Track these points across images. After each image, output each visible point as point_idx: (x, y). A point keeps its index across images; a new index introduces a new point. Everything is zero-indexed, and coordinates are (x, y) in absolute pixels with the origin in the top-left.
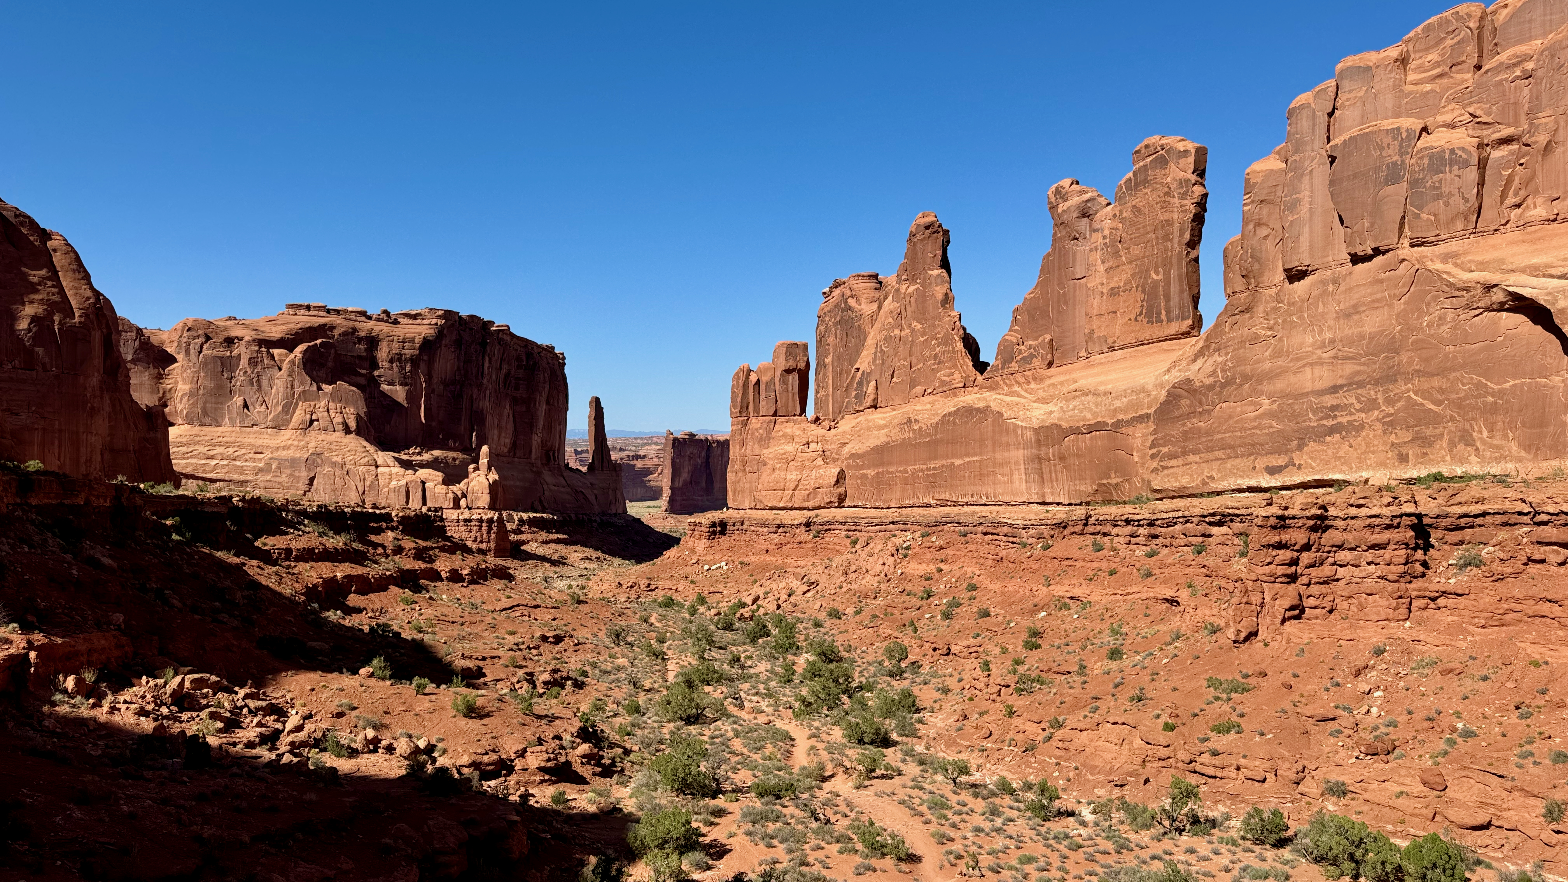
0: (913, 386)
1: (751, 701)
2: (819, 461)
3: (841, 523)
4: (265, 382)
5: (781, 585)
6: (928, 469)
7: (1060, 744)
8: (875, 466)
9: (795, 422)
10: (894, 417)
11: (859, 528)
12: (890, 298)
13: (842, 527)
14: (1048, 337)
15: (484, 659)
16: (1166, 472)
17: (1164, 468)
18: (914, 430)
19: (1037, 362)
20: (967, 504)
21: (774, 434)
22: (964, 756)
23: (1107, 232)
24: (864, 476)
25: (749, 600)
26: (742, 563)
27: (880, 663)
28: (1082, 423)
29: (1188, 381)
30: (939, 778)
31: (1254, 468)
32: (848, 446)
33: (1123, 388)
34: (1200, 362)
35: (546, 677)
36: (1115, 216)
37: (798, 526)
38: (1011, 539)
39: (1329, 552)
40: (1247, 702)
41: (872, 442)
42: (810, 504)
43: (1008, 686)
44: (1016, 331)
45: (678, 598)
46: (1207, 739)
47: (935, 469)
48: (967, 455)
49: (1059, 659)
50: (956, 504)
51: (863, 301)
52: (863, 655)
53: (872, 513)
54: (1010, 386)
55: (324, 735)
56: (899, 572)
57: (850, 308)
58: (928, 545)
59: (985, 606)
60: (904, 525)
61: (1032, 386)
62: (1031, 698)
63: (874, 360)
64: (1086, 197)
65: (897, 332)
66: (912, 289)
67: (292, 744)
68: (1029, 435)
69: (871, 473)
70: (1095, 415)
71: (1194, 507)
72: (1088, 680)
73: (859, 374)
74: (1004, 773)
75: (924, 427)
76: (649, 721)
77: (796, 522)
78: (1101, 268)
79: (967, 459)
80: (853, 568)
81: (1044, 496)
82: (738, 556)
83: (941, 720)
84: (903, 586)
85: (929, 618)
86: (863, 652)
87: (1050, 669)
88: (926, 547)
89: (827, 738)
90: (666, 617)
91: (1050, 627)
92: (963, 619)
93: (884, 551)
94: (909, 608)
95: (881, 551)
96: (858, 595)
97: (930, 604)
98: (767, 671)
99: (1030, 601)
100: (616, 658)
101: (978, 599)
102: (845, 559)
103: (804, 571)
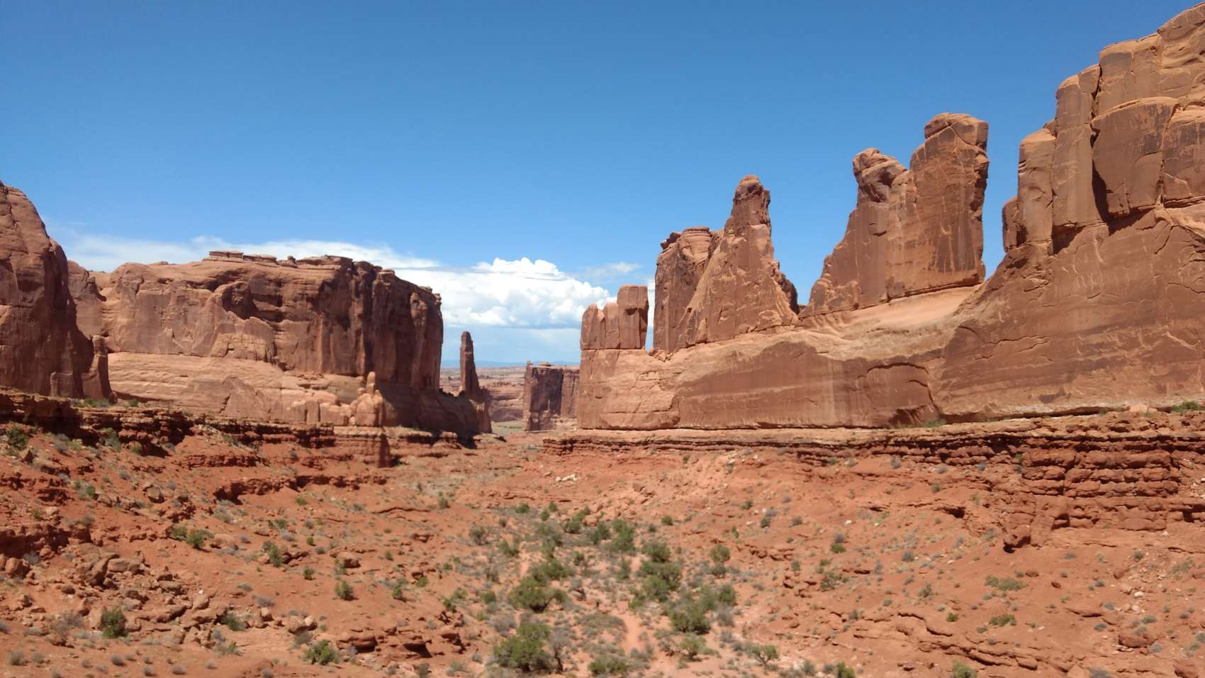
0: (737, 323)
1: (591, 594)
2: (657, 388)
3: (674, 442)
4: (189, 316)
5: (622, 496)
6: (751, 396)
7: (858, 633)
8: (704, 392)
9: (637, 354)
10: (721, 350)
11: (690, 447)
12: (718, 249)
13: (676, 446)
14: (854, 283)
15: (363, 552)
16: (955, 400)
17: (954, 396)
18: (738, 362)
19: (844, 304)
20: (784, 427)
21: (618, 364)
22: (775, 643)
23: (904, 194)
24: (695, 402)
25: (593, 508)
26: (589, 476)
27: (706, 563)
28: (882, 358)
29: (973, 321)
30: (753, 661)
31: (1030, 397)
32: (681, 375)
33: (919, 327)
34: (983, 305)
35: (416, 569)
36: (910, 180)
37: (638, 444)
38: (823, 458)
39: (1093, 469)
40: (1021, 597)
41: (702, 373)
42: (648, 425)
43: (814, 584)
44: (827, 277)
45: (532, 505)
46: (985, 630)
47: (756, 396)
48: (785, 384)
49: (859, 560)
50: (775, 427)
51: (696, 251)
52: (691, 556)
53: (702, 433)
54: (821, 325)
55: (225, 612)
56: (725, 485)
57: (684, 257)
58: (751, 462)
59: (798, 515)
60: (729, 445)
61: (842, 324)
62: (834, 593)
63: (705, 301)
64: (885, 164)
65: (725, 278)
66: (738, 240)
67: (198, 619)
68: (839, 368)
69: (701, 398)
70: (894, 349)
71: (979, 430)
72: (883, 577)
73: (691, 314)
74: (809, 658)
75: (748, 360)
76: (503, 609)
77: (636, 441)
78: (899, 225)
79: (785, 388)
80: (685, 481)
81: (850, 420)
82: (586, 469)
83: (757, 612)
84: (728, 498)
85: (749, 525)
86: (692, 554)
87: (852, 569)
88: (749, 464)
89: (656, 626)
90: (521, 521)
91: (854, 533)
92: (779, 526)
93: (712, 467)
94: (733, 516)
95: (709, 467)
96: (689, 505)
97: (750, 513)
98: (607, 568)
99: (837, 511)
100: (477, 555)
101: (792, 509)
102: (678, 474)
103: (642, 483)
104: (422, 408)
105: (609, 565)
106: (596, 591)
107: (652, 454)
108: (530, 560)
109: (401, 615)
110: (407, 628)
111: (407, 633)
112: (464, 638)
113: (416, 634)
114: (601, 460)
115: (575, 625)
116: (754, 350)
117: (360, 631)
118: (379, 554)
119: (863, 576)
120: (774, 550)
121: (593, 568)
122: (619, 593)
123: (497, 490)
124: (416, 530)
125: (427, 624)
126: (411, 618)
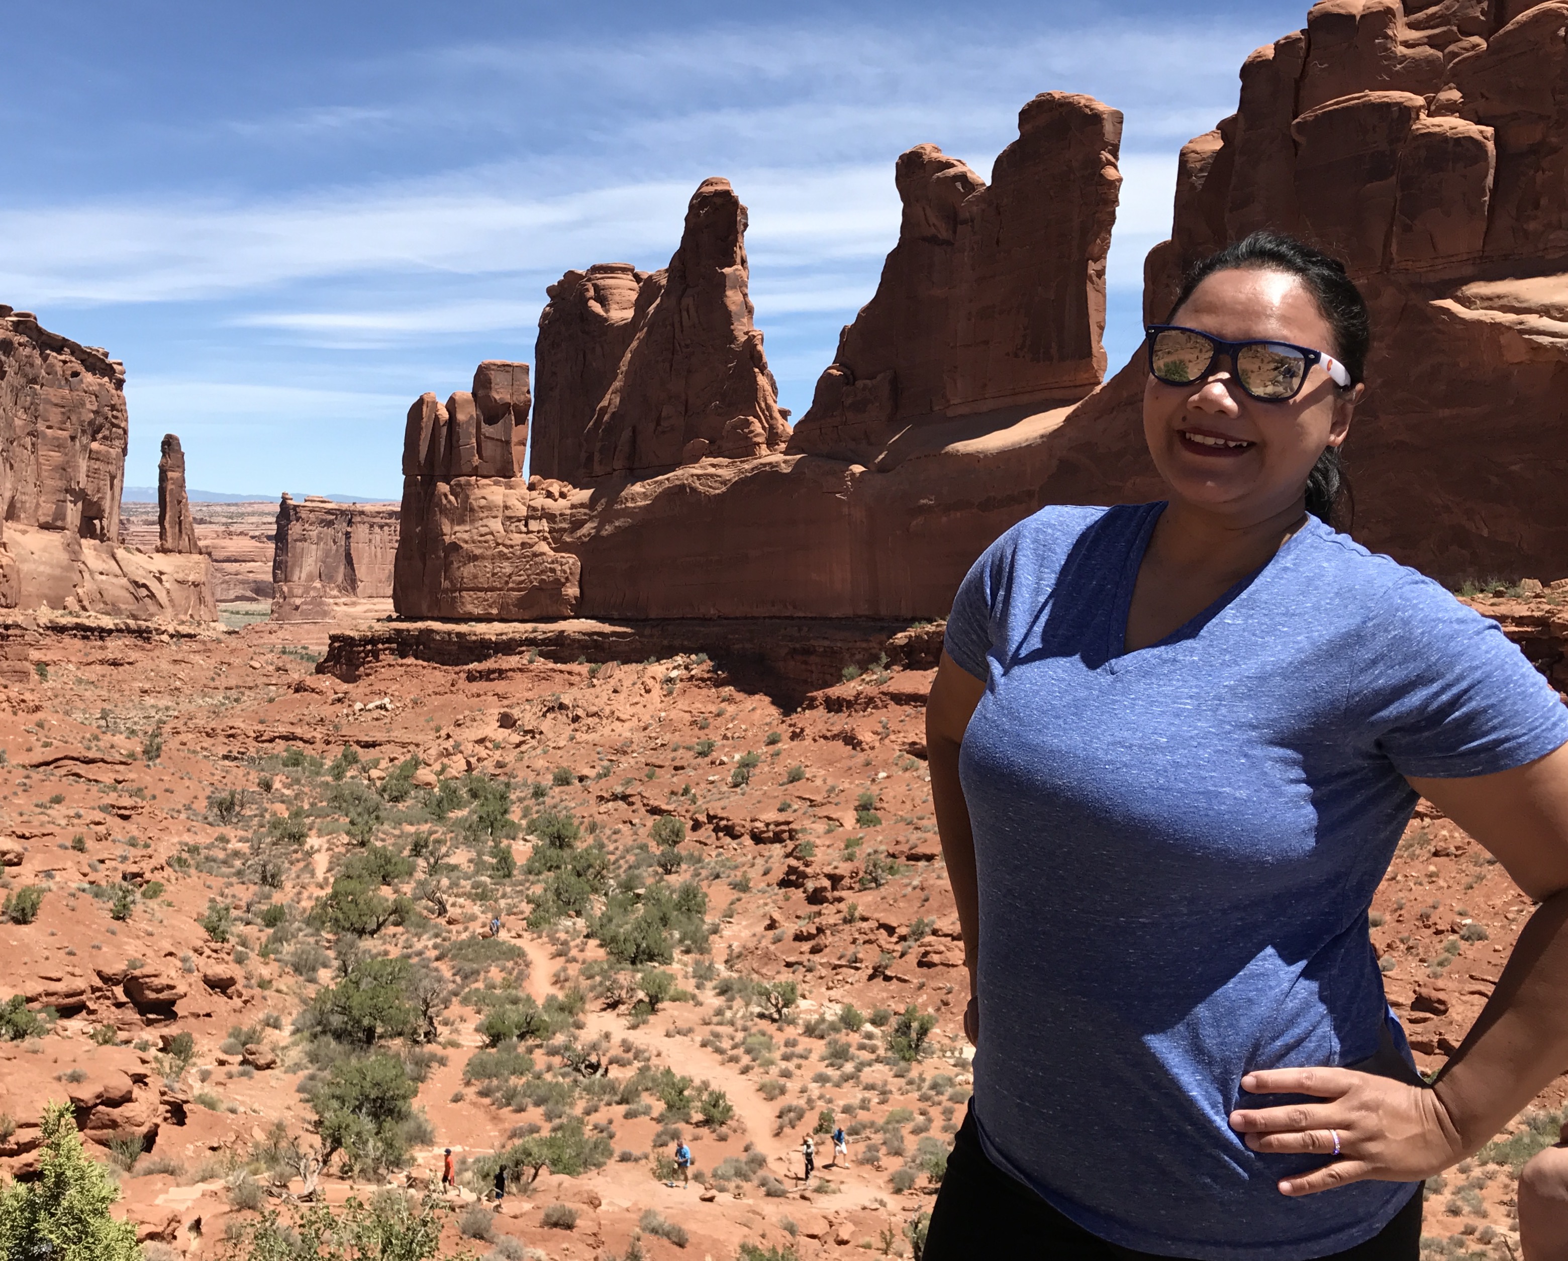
0: (688, 438)
1: (453, 905)
2: (543, 547)
5: (478, 735)
7: (927, 958)
9: (504, 486)
14: (890, 374)
15: (30, 838)
18: (687, 504)
23: (978, 226)
24: (611, 571)
25: (427, 757)
26: (415, 700)
32: (587, 525)
34: (1106, 419)
35: (131, 866)
36: (990, 202)
43: (840, 878)
44: (843, 363)
45: (312, 753)
47: (719, 562)
51: (613, 305)
52: (615, 837)
56: (662, 715)
57: (591, 316)
59: (793, 764)
61: (865, 444)
62: (881, 892)
64: (951, 172)
68: (859, 517)
69: (621, 566)
73: (607, 417)
74: (848, 1001)
75: (705, 501)
76: (299, 934)
77: (500, 640)
80: (592, 709)
81: (877, 606)
82: (410, 689)
83: (745, 927)
84: (667, 737)
85: (712, 782)
86: (615, 833)
87: (902, 852)
88: (703, 680)
89: (580, 956)
90: (297, 781)
91: (892, 794)
92: (765, 784)
93: (639, 685)
94: (683, 768)
95: (634, 684)
96: (599, 749)
97: (713, 763)
98: (470, 861)
99: (861, 757)
100: (228, 841)
101: (784, 754)
102: (579, 696)
103: (516, 713)
104: (86, 575)
105: (473, 855)
106: (461, 900)
107: (531, 662)
108: (328, 849)
109: (133, 948)
110: (147, 970)
111: (147, 980)
112: (245, 986)
113: (163, 981)
114: (437, 672)
115: (438, 959)
116: (717, 485)
117: (59, 980)
118: (59, 840)
119: (922, 864)
120: (758, 824)
121: (446, 860)
122: (502, 903)
123: (242, 726)
124: (111, 798)
125: (179, 964)
126: (150, 953)
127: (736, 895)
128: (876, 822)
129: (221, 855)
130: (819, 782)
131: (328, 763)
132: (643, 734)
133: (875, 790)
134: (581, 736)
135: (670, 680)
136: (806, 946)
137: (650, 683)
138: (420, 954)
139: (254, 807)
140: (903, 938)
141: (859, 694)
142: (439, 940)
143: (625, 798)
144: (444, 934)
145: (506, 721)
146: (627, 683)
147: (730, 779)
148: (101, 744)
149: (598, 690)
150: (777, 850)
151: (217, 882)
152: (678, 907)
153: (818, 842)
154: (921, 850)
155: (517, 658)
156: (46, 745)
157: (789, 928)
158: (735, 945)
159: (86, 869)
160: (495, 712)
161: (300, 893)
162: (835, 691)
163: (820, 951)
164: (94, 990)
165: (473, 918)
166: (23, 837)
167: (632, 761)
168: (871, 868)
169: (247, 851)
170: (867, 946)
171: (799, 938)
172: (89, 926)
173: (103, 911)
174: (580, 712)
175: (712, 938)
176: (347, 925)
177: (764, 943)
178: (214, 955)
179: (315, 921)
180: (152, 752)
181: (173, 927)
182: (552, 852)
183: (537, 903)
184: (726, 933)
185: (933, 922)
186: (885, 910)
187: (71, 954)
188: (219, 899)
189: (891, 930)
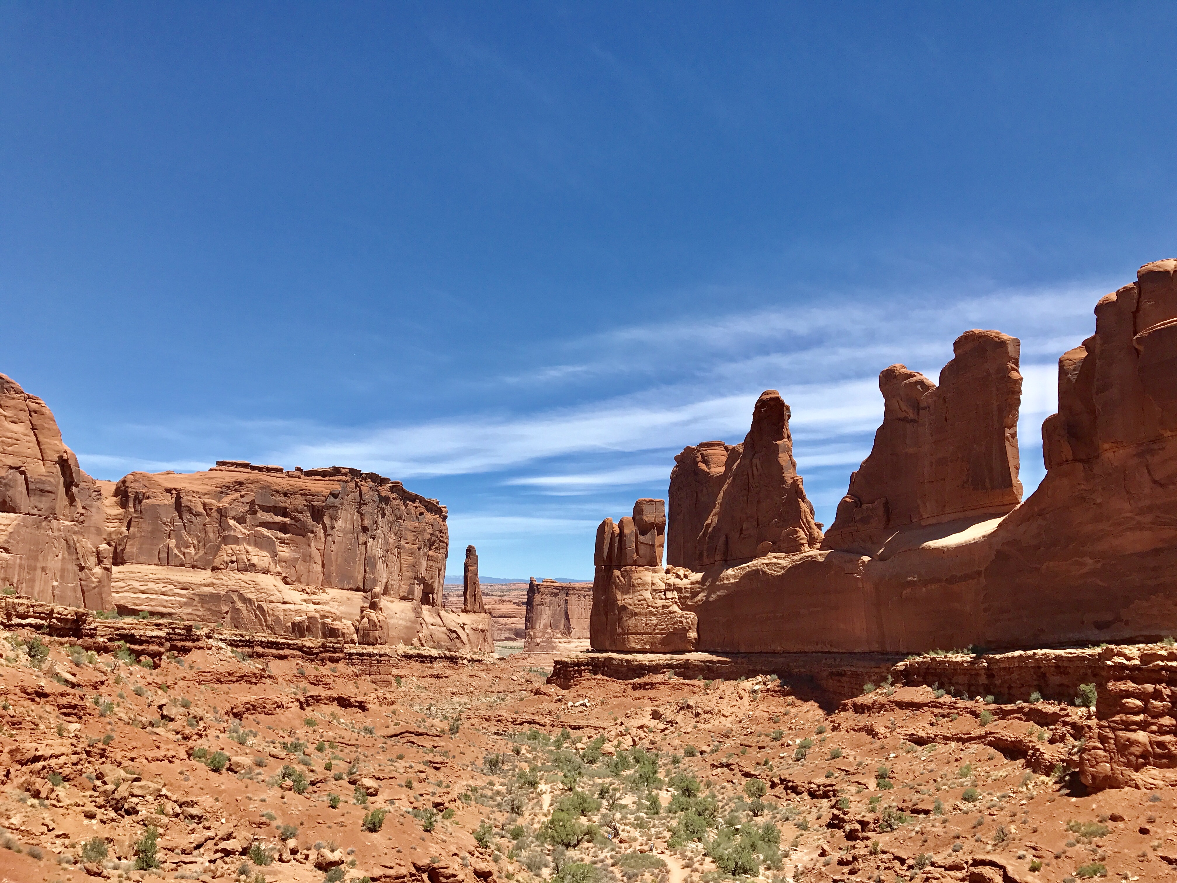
0: (760, 541)
1: (623, 831)
2: (675, 608)
5: (639, 723)
9: (652, 571)
10: (742, 569)
12: (737, 463)
14: (884, 500)
15: (383, 780)
16: (998, 624)
18: (760, 581)
19: (873, 522)
21: (634, 581)
23: (933, 410)
24: (716, 622)
26: (603, 701)
31: (1082, 623)
32: (700, 594)
35: (436, 799)
36: (940, 396)
40: (1108, 844)
44: (853, 494)
45: (544, 732)
49: (914, 798)
51: (712, 465)
52: (722, 791)
54: (850, 544)
55: (250, 844)
56: (750, 713)
57: (700, 472)
59: (835, 746)
61: (870, 543)
62: (894, 834)
63: (724, 517)
64: (914, 379)
67: (223, 850)
68: (869, 588)
69: (722, 619)
73: (710, 530)
75: (771, 579)
76: (532, 845)
77: (653, 664)
78: (930, 441)
80: (707, 709)
81: (883, 645)
82: (599, 694)
83: (806, 854)
84: (754, 728)
85: (783, 757)
86: (722, 788)
87: (908, 808)
88: (775, 691)
89: (700, 868)
90: (535, 749)
91: (900, 768)
92: (816, 759)
93: (735, 694)
94: (764, 748)
95: (732, 693)
96: (712, 734)
97: (783, 745)
98: (634, 803)
99: (878, 744)
100: (494, 785)
101: (828, 740)
102: (699, 701)
103: (661, 710)
104: (424, 626)
105: (636, 799)
106: (628, 828)
107: (670, 678)
108: (551, 792)
109: (434, 850)
110: (442, 864)
111: (441, 870)
112: (498, 877)
113: (450, 871)
114: (615, 684)
115: (613, 865)
116: (779, 569)
117: (392, 868)
118: (398, 782)
119: (922, 816)
120: (812, 786)
121: (620, 801)
122: (653, 830)
123: (505, 714)
124: (430, 757)
125: (460, 861)
126: (444, 853)
127: (800, 832)
128: (891, 786)
129: (490, 793)
130: (851, 759)
131: (553, 738)
132: (739, 725)
133: (888, 765)
134: (700, 726)
135: (755, 691)
136: (846, 869)
137: (742, 693)
138: (602, 861)
139: (510, 764)
140: (911, 867)
141: (875, 702)
142: (614, 853)
143: (728, 766)
144: (617, 849)
145: (656, 715)
146: (728, 693)
147: (794, 756)
148: (426, 724)
149: (710, 696)
150: (825, 803)
151: (486, 810)
152: (762, 838)
153: (852, 798)
154: (920, 806)
155: (661, 676)
156: (396, 724)
157: (835, 856)
158: (800, 866)
159: (412, 800)
160: (649, 709)
161: (533, 819)
162: (860, 700)
163: (855, 873)
164: (412, 875)
165: (635, 840)
166: (379, 779)
167: (732, 742)
168: (887, 817)
169: (505, 791)
170: (887, 871)
171: (841, 863)
172: (410, 835)
173: (418, 826)
174: (700, 711)
175: (785, 860)
176: (560, 841)
177: (819, 865)
178: (481, 856)
179: (541, 837)
180: (454, 730)
181: (458, 837)
182: (683, 799)
183: (674, 832)
184: (793, 857)
185: (931, 857)
186: (898, 847)
187: (399, 852)
188: (486, 821)
189: (902, 861)
